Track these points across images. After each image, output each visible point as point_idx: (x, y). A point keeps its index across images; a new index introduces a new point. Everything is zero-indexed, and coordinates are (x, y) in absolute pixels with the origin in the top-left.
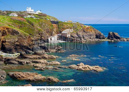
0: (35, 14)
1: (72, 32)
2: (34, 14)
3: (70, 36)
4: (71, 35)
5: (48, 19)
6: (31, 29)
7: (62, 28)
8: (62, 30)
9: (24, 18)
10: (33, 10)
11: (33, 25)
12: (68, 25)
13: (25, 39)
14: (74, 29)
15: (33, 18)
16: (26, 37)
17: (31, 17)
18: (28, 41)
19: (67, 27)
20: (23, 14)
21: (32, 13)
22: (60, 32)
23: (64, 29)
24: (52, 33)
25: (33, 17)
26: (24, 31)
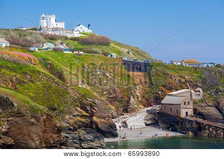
0: (69, 36)
1: (199, 98)
2: (66, 38)
3: (191, 112)
4: (195, 110)
5: (115, 55)
6: (56, 91)
7: (164, 86)
8: (162, 91)
9: (32, 51)
10: (62, 25)
11: (60, 76)
12: (183, 73)
13: (33, 124)
14: (204, 90)
15: (61, 50)
16: (37, 119)
17: (55, 50)
18: (44, 132)
19: (180, 81)
20: (29, 38)
21: (57, 33)
22: (158, 100)
23: (171, 89)
24: (128, 102)
25: (62, 47)
26: (32, 98)
